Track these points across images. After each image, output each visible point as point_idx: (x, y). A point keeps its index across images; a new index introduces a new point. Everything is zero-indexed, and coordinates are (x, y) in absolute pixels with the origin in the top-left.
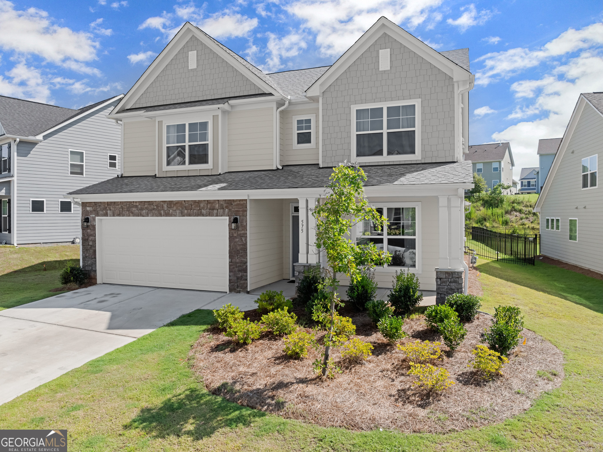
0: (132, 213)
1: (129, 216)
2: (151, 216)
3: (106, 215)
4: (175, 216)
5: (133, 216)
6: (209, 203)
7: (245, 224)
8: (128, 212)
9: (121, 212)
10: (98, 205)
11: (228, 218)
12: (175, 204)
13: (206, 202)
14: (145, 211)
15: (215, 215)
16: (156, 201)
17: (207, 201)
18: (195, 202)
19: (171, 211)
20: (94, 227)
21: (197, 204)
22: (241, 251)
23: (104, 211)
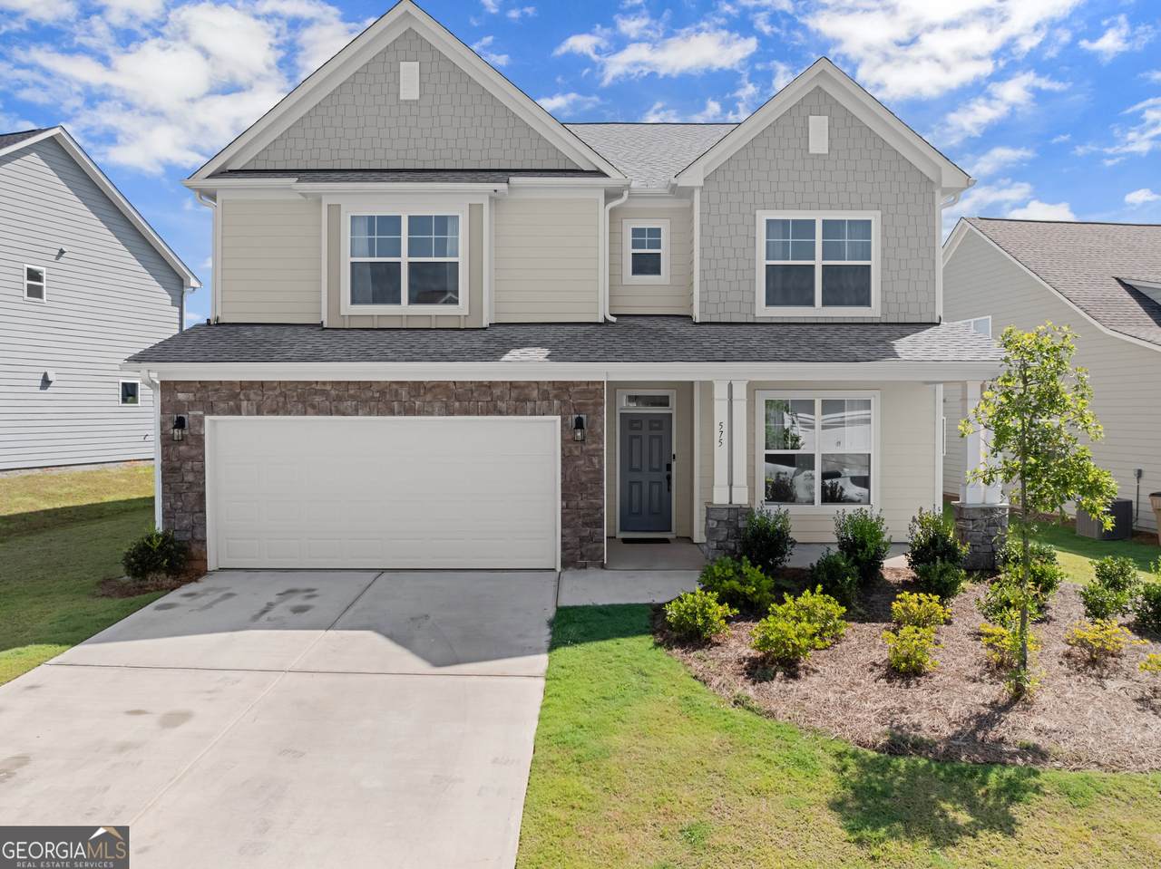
0: (313, 407)
1: (305, 413)
2: (365, 415)
3: (236, 411)
4: (431, 414)
5: (317, 414)
6: (516, 387)
7: (600, 430)
8: (300, 406)
9: (280, 404)
10: (210, 388)
11: (558, 418)
12: (430, 389)
13: (508, 385)
14: (349, 403)
15: (529, 413)
16: (378, 382)
17: (511, 383)
18: (480, 384)
19: (417, 403)
20: (200, 440)
21: (484, 389)
22: (589, 485)
23: (231, 403)
